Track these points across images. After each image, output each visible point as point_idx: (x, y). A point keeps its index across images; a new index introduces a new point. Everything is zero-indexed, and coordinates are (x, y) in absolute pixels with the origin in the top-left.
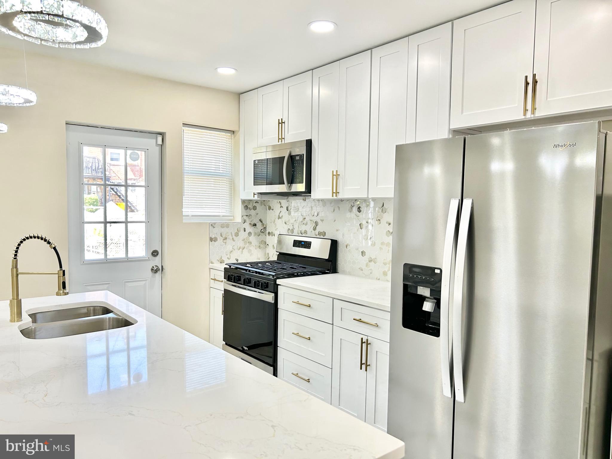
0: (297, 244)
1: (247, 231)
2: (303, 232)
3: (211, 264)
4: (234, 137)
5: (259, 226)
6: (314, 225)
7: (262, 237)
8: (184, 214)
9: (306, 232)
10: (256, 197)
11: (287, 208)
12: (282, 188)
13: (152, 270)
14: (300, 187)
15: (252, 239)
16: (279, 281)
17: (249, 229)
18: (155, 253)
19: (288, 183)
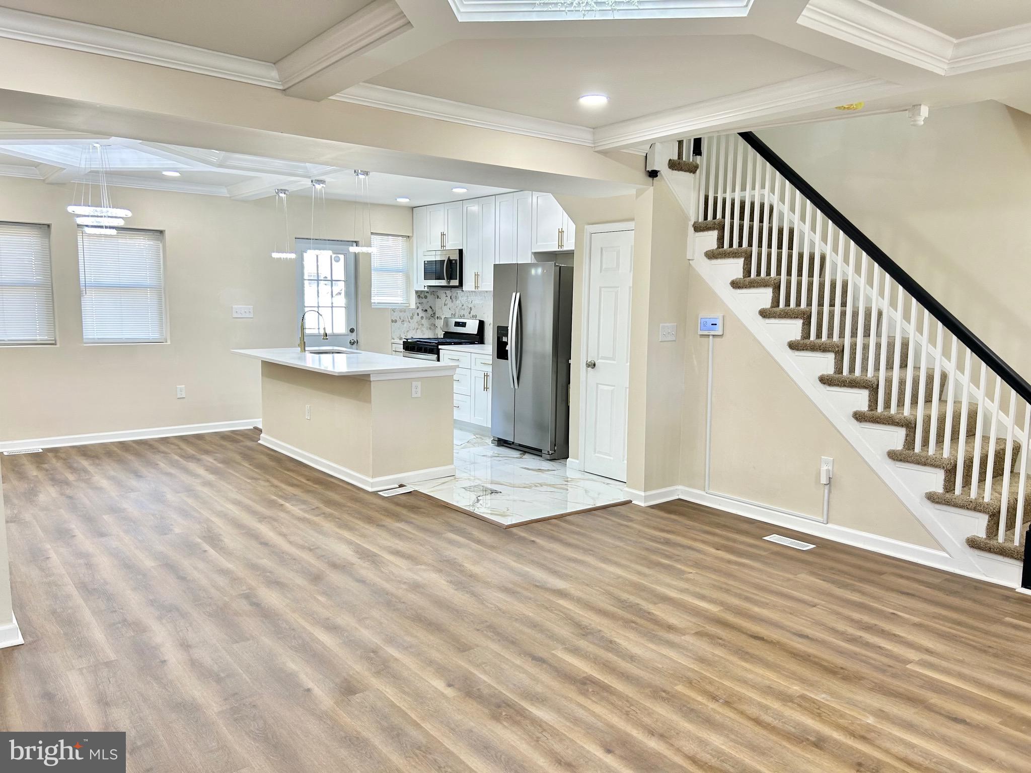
0: (458, 324)
1: (420, 316)
2: (462, 315)
3: (392, 340)
4: (409, 240)
5: (429, 310)
6: (469, 310)
7: (432, 320)
8: (372, 301)
9: (464, 316)
10: (426, 289)
11: (451, 297)
12: (443, 283)
13: (350, 342)
14: (455, 282)
15: (424, 321)
16: (440, 347)
17: (422, 314)
18: (352, 331)
19: (447, 279)
